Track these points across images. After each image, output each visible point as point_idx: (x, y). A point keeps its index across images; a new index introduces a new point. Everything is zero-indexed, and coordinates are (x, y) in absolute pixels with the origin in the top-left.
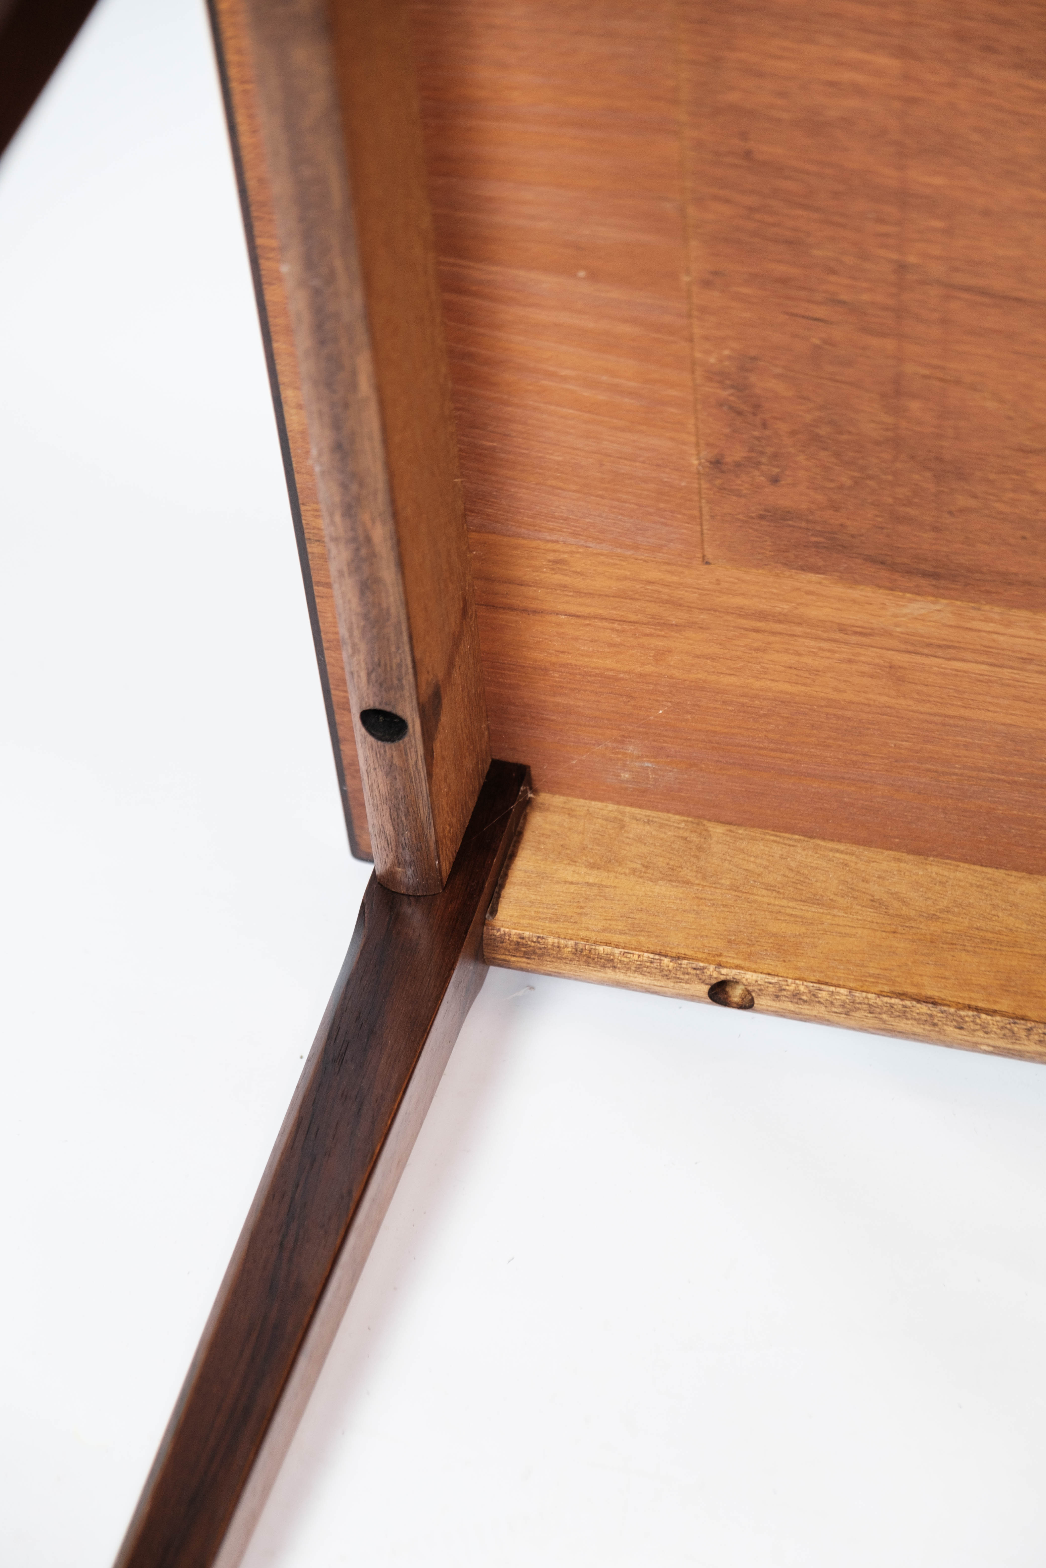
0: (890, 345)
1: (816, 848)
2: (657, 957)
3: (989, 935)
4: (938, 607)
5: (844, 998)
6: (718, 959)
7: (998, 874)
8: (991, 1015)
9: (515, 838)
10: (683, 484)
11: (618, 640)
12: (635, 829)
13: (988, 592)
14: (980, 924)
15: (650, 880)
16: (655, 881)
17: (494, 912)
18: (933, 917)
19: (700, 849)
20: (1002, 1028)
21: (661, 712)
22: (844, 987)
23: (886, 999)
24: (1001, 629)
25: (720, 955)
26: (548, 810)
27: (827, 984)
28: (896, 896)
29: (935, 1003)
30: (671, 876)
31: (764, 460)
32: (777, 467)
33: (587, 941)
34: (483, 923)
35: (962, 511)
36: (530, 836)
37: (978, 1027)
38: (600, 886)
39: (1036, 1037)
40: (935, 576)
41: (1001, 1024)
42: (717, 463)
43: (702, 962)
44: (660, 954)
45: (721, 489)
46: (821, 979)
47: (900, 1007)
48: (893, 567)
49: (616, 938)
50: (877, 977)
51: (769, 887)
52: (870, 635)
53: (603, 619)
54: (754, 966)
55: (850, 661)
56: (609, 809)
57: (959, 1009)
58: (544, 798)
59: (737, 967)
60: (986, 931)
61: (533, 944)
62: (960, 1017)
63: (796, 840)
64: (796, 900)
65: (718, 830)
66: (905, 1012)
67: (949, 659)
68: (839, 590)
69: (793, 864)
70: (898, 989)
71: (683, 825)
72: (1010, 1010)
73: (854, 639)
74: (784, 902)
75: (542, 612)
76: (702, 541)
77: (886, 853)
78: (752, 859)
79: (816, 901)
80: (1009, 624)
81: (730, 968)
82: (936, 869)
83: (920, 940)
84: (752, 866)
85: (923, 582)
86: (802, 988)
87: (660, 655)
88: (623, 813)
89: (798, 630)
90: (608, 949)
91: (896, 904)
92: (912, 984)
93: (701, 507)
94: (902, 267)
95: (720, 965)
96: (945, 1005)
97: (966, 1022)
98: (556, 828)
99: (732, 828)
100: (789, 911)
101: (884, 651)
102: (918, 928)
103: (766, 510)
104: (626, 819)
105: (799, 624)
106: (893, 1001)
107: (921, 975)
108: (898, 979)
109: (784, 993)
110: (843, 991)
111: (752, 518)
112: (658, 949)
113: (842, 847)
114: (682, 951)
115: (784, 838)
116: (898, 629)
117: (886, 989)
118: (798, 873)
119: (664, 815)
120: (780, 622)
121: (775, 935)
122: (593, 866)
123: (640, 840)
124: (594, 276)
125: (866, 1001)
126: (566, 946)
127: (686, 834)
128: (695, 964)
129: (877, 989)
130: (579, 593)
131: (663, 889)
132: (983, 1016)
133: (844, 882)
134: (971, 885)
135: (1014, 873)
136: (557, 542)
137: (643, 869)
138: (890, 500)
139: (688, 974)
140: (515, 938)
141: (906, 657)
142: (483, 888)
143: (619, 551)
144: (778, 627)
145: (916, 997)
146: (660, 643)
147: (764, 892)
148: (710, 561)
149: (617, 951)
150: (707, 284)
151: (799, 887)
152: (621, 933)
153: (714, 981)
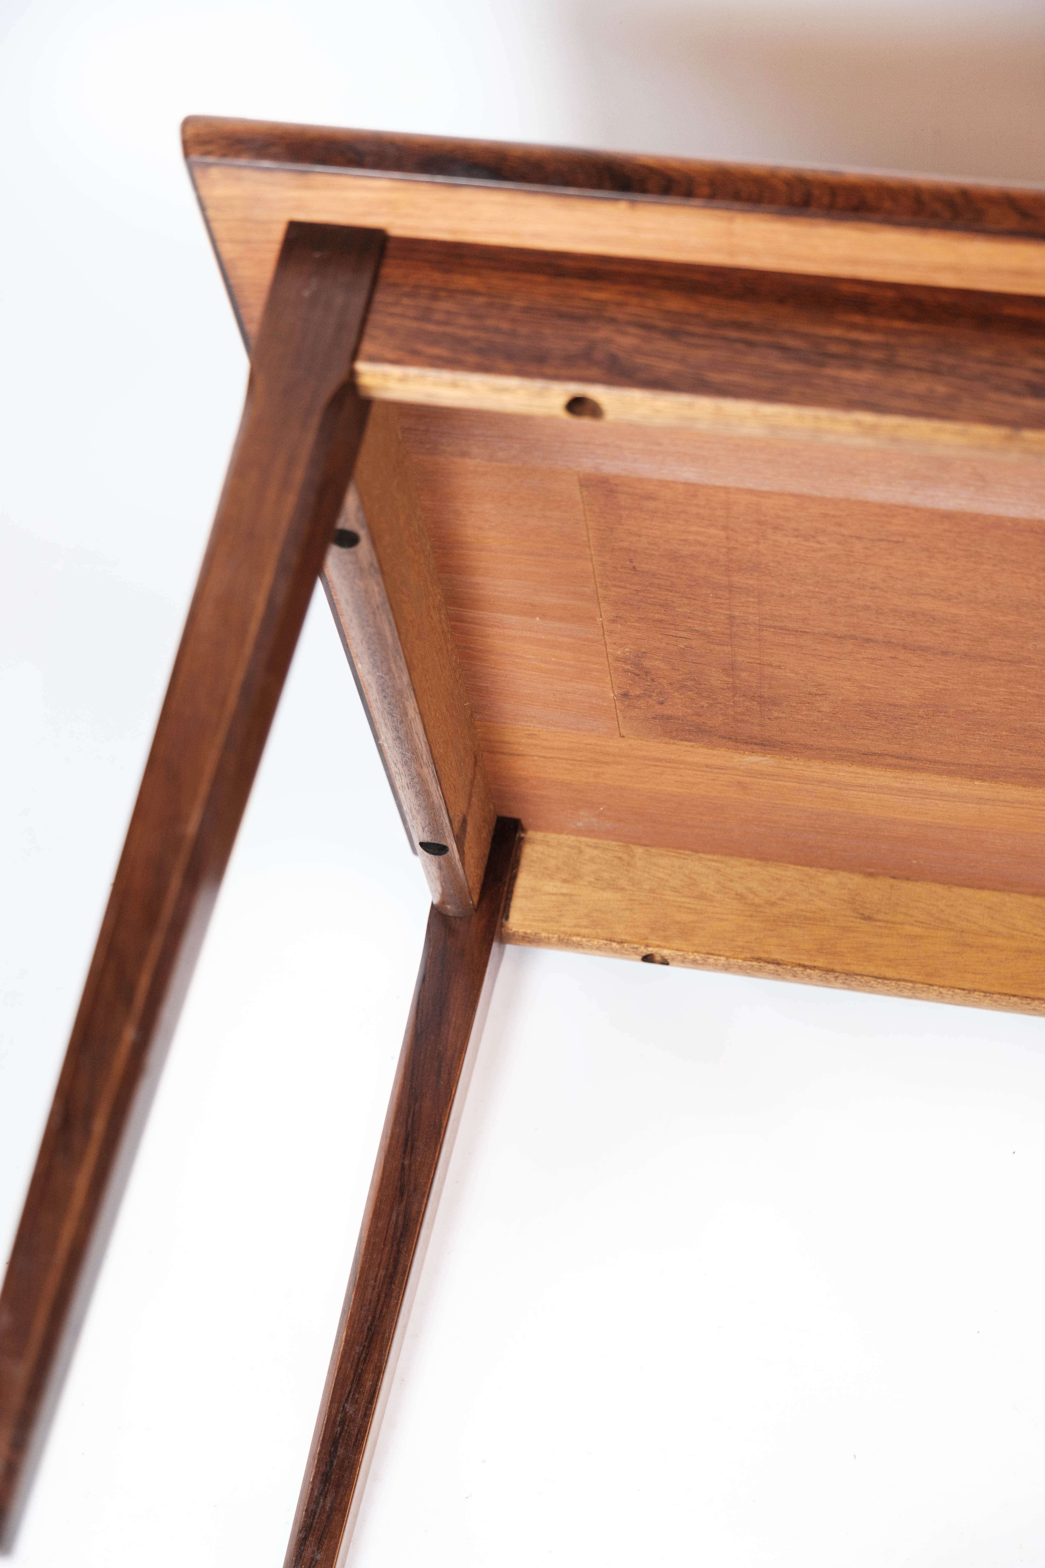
0: (728, 649)
1: (700, 859)
2: (609, 942)
3: (808, 915)
4: (765, 759)
5: (723, 962)
6: (646, 941)
7: (812, 871)
8: (814, 970)
9: (516, 864)
10: (605, 704)
11: (571, 767)
12: (589, 852)
13: (795, 752)
14: (803, 907)
15: (600, 888)
16: (603, 889)
17: (507, 918)
18: (773, 904)
19: (629, 864)
20: (820, 976)
21: (601, 809)
22: (723, 956)
23: (749, 963)
24: (804, 768)
25: (647, 939)
26: (534, 843)
27: (712, 954)
28: (751, 890)
29: (778, 964)
30: (612, 886)
31: (654, 694)
32: (663, 697)
33: (566, 934)
34: (502, 926)
35: (776, 718)
36: (525, 862)
37: (805, 976)
38: (571, 895)
39: (841, 981)
40: (762, 745)
41: (819, 975)
42: (625, 695)
43: (637, 944)
44: (611, 940)
45: (629, 706)
46: (709, 952)
47: (758, 967)
48: (736, 741)
49: (584, 931)
50: (743, 947)
51: (674, 890)
52: (725, 769)
53: (560, 759)
54: (668, 945)
55: (714, 780)
56: (572, 839)
57: (792, 967)
58: (530, 834)
59: (658, 946)
60: (806, 911)
61: (533, 937)
62: (794, 971)
63: (688, 855)
64: (690, 897)
65: (639, 851)
66: (761, 969)
67: (774, 780)
68: (705, 750)
69: (687, 872)
70: (756, 955)
71: (617, 848)
72: (824, 966)
73: (716, 771)
74: (683, 899)
75: (524, 755)
76: (619, 728)
77: (743, 860)
78: (662, 870)
79: (702, 897)
80: (810, 767)
81: (654, 947)
82: (774, 870)
83: (766, 920)
84: (661, 875)
85: (755, 747)
86: (698, 958)
87: (597, 774)
88: (580, 842)
89: (681, 766)
90: (579, 939)
91: (751, 896)
92: (764, 951)
93: (617, 714)
94: (731, 617)
95: (647, 946)
96: (785, 964)
97: (798, 974)
98: (540, 856)
99: (649, 848)
100: (686, 905)
101: (734, 776)
102: (765, 913)
103: (656, 715)
104: (583, 846)
105: (681, 764)
106: (753, 963)
107: (769, 945)
108: (755, 949)
109: (687, 960)
110: (723, 958)
111: (649, 718)
112: (609, 936)
113: (715, 858)
114: (624, 937)
115: (680, 853)
116: (742, 767)
117: (748, 955)
118: (690, 878)
119: (606, 842)
120: (670, 762)
121: (679, 923)
122: (565, 881)
123: (592, 860)
124: (543, 616)
125: (737, 963)
126: (553, 937)
127: (620, 855)
128: (633, 945)
129: (743, 956)
130: (545, 748)
131: (608, 895)
132: (808, 971)
133: (718, 883)
134: (796, 879)
135: (822, 870)
136: (529, 726)
137: (596, 881)
138: (733, 713)
139: (628, 951)
140: (521, 934)
141: (748, 779)
142: (499, 907)
143: (568, 731)
144: (669, 765)
145: (767, 960)
146: (597, 770)
147: (671, 893)
148: (624, 735)
149: (584, 940)
150: (613, 621)
151: (692, 888)
152: (586, 927)
153: (644, 955)
